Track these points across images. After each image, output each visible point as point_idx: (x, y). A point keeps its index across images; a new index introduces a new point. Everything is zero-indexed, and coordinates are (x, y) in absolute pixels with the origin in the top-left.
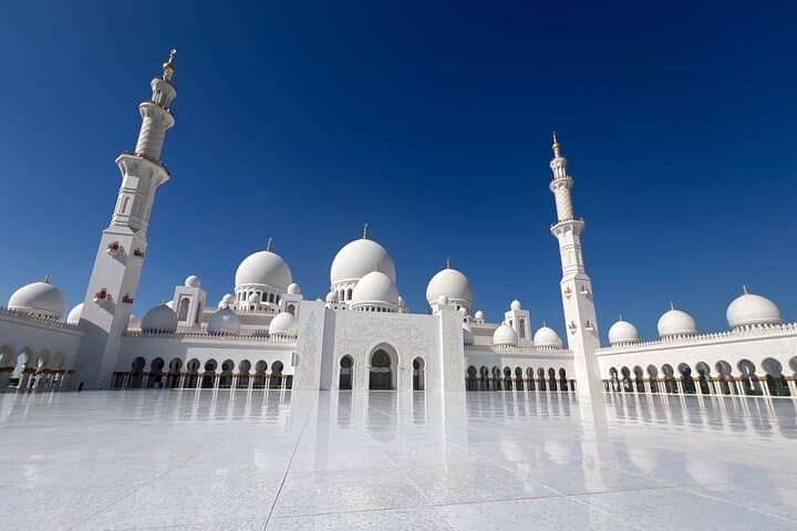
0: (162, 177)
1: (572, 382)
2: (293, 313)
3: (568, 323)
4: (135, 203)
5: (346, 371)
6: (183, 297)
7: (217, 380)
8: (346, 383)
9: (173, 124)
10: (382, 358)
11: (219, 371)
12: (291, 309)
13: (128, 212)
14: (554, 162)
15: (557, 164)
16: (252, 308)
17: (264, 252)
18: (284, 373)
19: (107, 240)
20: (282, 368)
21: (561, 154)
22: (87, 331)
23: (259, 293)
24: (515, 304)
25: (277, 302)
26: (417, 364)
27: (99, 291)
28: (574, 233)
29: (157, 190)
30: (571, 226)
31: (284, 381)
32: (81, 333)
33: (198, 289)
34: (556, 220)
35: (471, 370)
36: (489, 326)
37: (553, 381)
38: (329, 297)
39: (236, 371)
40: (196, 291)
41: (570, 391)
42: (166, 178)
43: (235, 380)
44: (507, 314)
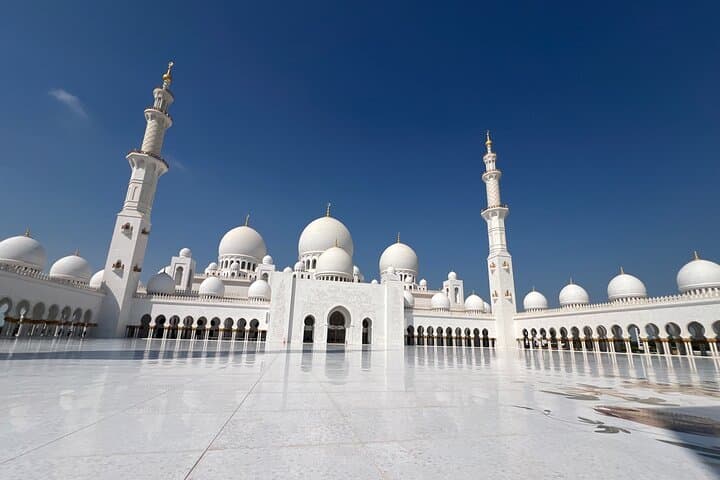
0: (162, 170)
1: (493, 340)
2: (267, 280)
3: (492, 292)
4: (142, 191)
5: (309, 328)
6: (177, 266)
7: (207, 333)
8: (308, 337)
9: (170, 125)
10: (338, 319)
11: (208, 326)
12: (265, 277)
13: (137, 199)
14: (486, 156)
15: (489, 159)
16: (233, 274)
17: (243, 227)
18: (260, 328)
19: (121, 221)
20: (257, 324)
21: (492, 151)
22: (106, 294)
23: (238, 262)
24: (452, 275)
25: (254, 270)
26: (366, 323)
27: (115, 262)
28: (500, 217)
29: (159, 181)
30: (498, 212)
31: (260, 335)
32: (102, 295)
33: (189, 259)
34: (485, 207)
35: (410, 329)
36: (430, 293)
37: (477, 339)
38: (298, 266)
39: (222, 326)
40: (188, 261)
41: (490, 347)
42: (166, 170)
43: (221, 334)
44: (445, 283)
